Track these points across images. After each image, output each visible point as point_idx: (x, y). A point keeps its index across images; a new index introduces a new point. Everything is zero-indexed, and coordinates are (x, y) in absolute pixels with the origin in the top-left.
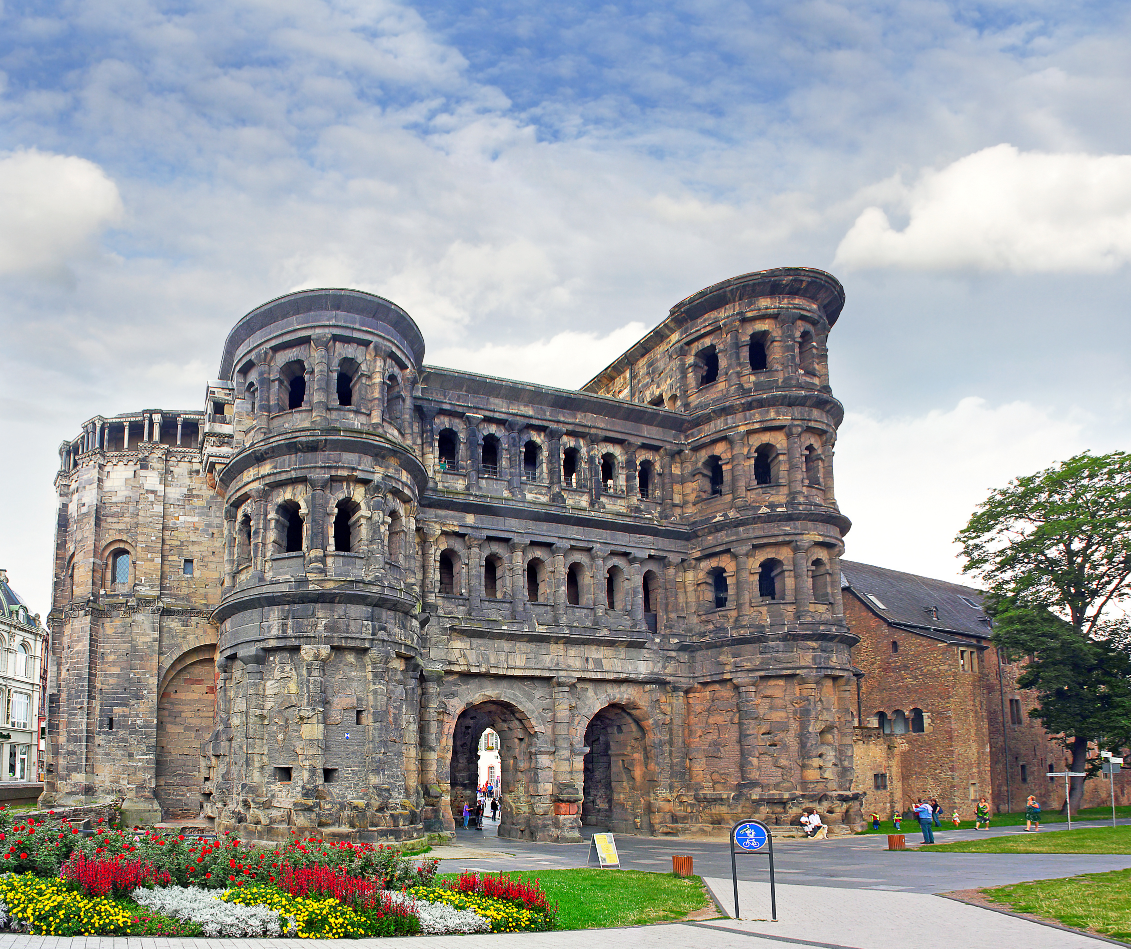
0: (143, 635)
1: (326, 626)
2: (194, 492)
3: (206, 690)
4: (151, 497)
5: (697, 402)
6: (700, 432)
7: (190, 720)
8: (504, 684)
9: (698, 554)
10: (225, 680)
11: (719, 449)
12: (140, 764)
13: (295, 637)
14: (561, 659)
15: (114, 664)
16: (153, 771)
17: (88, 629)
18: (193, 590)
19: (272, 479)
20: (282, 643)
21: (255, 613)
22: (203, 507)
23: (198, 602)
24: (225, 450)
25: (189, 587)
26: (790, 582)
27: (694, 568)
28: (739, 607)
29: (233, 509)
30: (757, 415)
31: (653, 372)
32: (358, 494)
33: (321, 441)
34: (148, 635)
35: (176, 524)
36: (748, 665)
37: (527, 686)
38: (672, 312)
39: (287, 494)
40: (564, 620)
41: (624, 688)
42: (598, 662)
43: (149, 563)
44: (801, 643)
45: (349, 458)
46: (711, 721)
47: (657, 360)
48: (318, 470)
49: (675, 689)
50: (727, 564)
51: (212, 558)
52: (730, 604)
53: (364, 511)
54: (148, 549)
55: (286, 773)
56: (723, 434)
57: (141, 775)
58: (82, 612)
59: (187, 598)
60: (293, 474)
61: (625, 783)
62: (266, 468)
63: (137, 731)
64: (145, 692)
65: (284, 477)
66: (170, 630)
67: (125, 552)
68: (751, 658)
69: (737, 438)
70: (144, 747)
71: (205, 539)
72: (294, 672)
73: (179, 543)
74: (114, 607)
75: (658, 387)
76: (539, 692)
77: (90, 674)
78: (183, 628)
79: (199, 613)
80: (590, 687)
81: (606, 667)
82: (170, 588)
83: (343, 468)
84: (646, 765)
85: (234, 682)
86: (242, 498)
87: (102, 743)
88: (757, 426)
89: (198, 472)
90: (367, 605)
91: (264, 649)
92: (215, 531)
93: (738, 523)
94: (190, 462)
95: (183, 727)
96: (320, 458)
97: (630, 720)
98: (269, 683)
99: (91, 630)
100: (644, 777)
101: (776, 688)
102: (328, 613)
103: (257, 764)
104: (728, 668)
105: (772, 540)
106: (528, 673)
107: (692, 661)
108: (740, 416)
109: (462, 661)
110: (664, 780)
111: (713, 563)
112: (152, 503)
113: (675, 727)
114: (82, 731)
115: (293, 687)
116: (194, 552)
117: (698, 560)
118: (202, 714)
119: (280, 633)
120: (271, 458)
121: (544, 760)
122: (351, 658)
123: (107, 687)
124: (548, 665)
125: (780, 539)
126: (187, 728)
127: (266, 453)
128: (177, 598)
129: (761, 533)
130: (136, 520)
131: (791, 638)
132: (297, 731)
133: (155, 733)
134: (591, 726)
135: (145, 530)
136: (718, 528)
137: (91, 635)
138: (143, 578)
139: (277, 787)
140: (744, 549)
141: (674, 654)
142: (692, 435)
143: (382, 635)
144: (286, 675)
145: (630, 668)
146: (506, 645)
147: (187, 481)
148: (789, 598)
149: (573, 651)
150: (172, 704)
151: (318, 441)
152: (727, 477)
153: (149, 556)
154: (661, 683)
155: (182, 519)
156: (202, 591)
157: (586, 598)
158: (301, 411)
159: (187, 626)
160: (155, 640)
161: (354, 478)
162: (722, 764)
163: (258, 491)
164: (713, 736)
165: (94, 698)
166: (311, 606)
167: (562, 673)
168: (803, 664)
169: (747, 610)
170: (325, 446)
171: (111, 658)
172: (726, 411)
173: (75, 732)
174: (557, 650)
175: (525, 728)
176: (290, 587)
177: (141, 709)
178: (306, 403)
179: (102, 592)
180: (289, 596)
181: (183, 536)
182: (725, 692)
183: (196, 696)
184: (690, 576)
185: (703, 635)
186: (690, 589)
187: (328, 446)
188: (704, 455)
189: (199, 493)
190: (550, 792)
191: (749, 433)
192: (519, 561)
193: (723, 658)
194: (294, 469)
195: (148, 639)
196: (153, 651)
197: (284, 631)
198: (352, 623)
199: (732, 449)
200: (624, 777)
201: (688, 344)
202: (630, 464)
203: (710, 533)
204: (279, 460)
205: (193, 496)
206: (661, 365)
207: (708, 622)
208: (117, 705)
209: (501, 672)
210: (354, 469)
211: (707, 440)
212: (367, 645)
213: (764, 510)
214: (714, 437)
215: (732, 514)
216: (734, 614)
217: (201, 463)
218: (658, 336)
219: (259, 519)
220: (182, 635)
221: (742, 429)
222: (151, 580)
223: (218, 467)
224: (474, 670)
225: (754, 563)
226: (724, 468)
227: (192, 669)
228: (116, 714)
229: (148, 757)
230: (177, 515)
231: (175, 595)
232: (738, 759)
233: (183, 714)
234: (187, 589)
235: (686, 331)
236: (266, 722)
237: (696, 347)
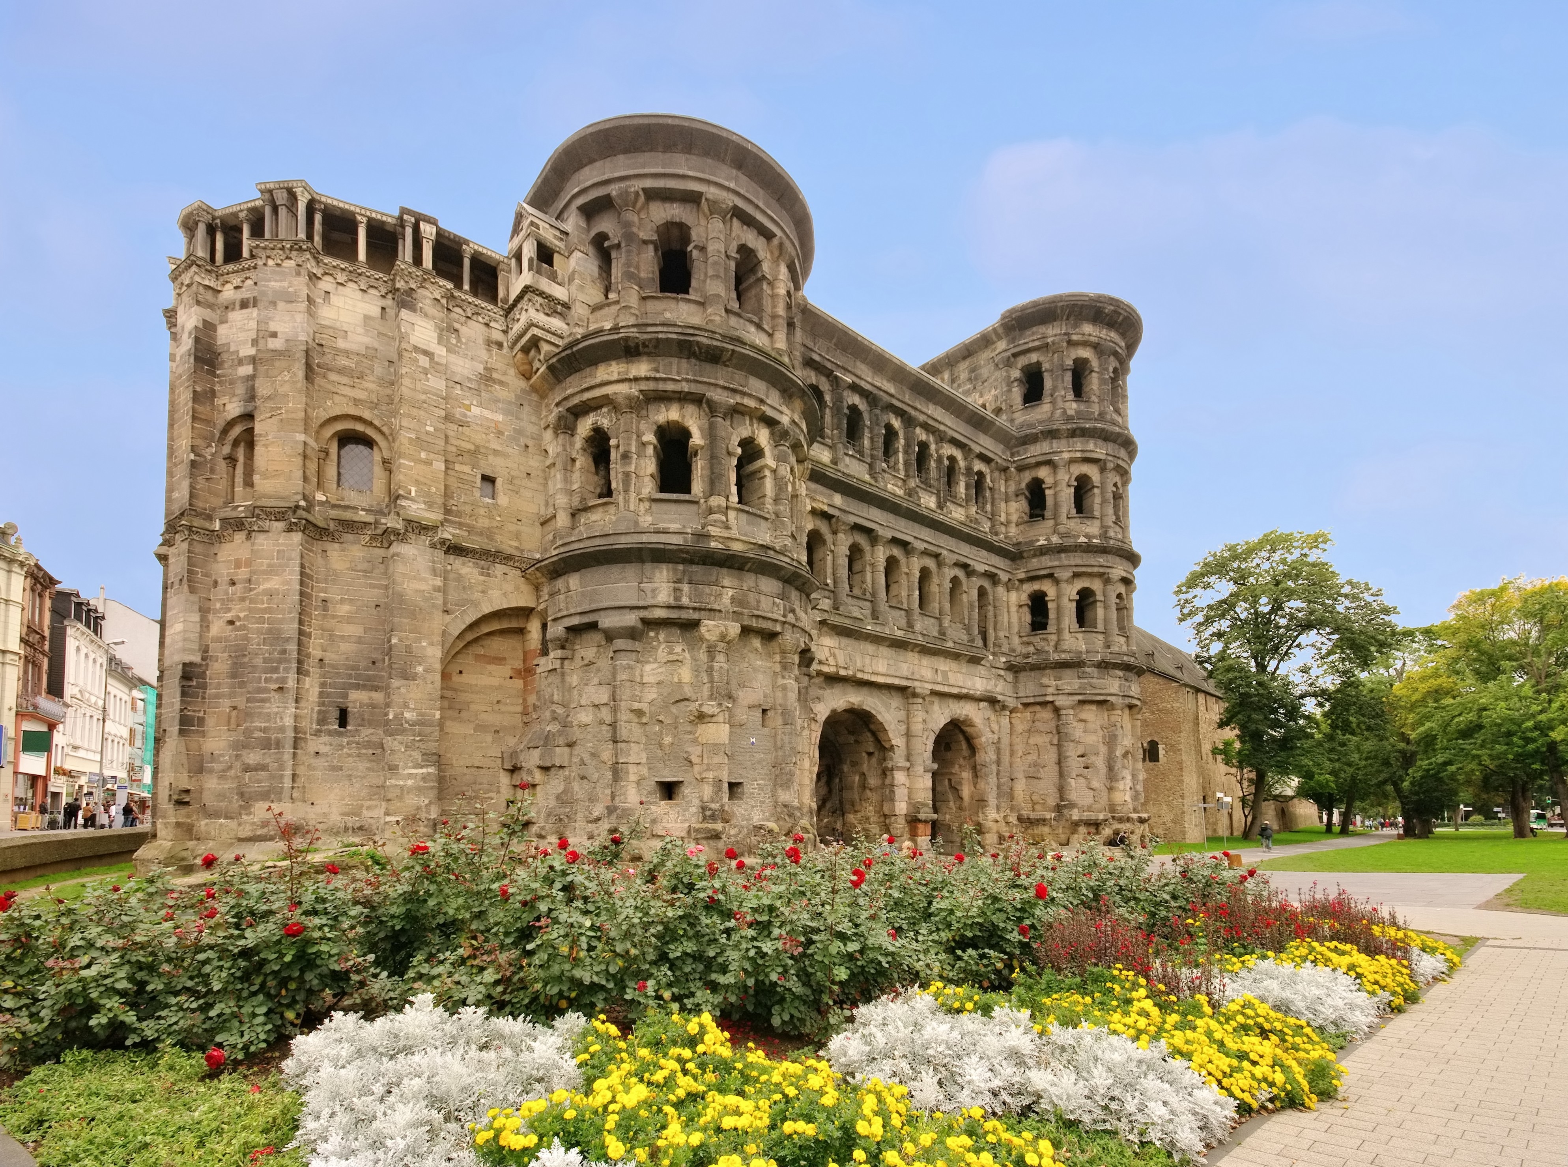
0: (415, 578)
1: (733, 598)
2: (495, 375)
3: (509, 673)
4: (424, 361)
5: (1022, 419)
6: (1026, 451)
7: (483, 716)
8: (865, 691)
9: (1022, 576)
10: (563, 659)
11: (1043, 473)
12: (410, 782)
13: (694, 609)
14: (916, 668)
15: (349, 620)
16: (433, 794)
17: (296, 555)
18: (495, 524)
19: (651, 385)
20: (673, 614)
21: (631, 571)
22: (510, 403)
23: (508, 545)
24: (556, 323)
25: (491, 518)
26: (1100, 611)
27: (1017, 589)
28: (1059, 631)
29: (571, 418)
30: (1078, 444)
31: (976, 379)
32: (763, 437)
33: (727, 350)
34: (424, 580)
35: (465, 416)
36: (1068, 689)
37: (884, 696)
38: (1004, 317)
39: (672, 414)
40: (918, 627)
41: (962, 703)
42: (945, 674)
43: (422, 467)
44: (1112, 672)
45: (757, 386)
46: (1031, 741)
47: (981, 367)
48: (719, 390)
49: (1004, 708)
50: (1047, 587)
51: (525, 482)
52: (1051, 628)
53: (769, 460)
54: (419, 442)
55: (669, 790)
56: (1048, 457)
57: (413, 801)
58: (281, 525)
59: (489, 534)
60: (685, 387)
61: (952, 804)
62: (642, 368)
63: (405, 730)
64: (420, 669)
65: (670, 387)
66: (460, 578)
67: (369, 443)
68: (1070, 682)
69: (1061, 463)
70: (417, 755)
71: (514, 451)
72: (687, 655)
73: (472, 447)
74: (350, 526)
75: (981, 396)
76: (896, 701)
77: (301, 633)
78: (482, 578)
79: (507, 559)
80: (936, 700)
81: (952, 681)
82: (459, 514)
83: (750, 396)
84: (975, 785)
85: (578, 663)
86: (592, 404)
87: (323, 749)
88: (1078, 455)
89: (500, 345)
90: (779, 579)
91: (644, 621)
92: (530, 443)
93: (1061, 550)
94: (487, 325)
95: (472, 726)
96: (721, 376)
97: (961, 738)
98: (648, 668)
99: (302, 557)
100: (972, 797)
101: (1090, 714)
102: (735, 583)
103: (633, 778)
104: (1050, 690)
105: (1089, 570)
106: (889, 681)
107: (1016, 680)
108: (1064, 442)
109: (831, 661)
110: (992, 801)
111: (1036, 586)
112: (425, 372)
113: (1002, 746)
114: (282, 729)
115: (686, 674)
116: (496, 466)
117: (1021, 581)
118: (503, 708)
119: (672, 601)
120: (649, 354)
121: (900, 777)
122: (757, 643)
123: (333, 656)
124: (905, 673)
125: (1096, 570)
126: (481, 728)
127: (645, 345)
128: (471, 530)
129: (1079, 562)
130: (388, 391)
131: (1104, 666)
132: (690, 733)
133: (437, 734)
134: (938, 742)
135: (415, 412)
136: (1043, 551)
137: (302, 566)
138: (413, 489)
139: (661, 807)
140: (1065, 574)
141: (1002, 673)
142: (1018, 453)
143: (791, 618)
144: (675, 658)
145: (969, 684)
146: (870, 648)
147: (483, 354)
148: (1100, 627)
149: (926, 661)
150: (455, 690)
151: (722, 350)
152: (1049, 501)
153: (423, 455)
154: (992, 701)
155: (476, 410)
156: (512, 528)
157: (935, 606)
158: (689, 301)
159: (488, 575)
160: (437, 589)
161: (759, 414)
162: (1042, 784)
163: (629, 398)
164: (1033, 757)
165: (307, 674)
166: (715, 570)
167: (917, 684)
168: (1112, 691)
169: (1066, 635)
170: (730, 360)
171: (344, 609)
172: (1052, 434)
173: (265, 730)
174: (912, 657)
175: (878, 741)
176: (685, 540)
177: (412, 695)
178: (696, 290)
179: (320, 497)
180: (687, 552)
181: (479, 438)
182: (1046, 714)
183: (495, 682)
184: (1014, 597)
185: (1027, 656)
186: (1013, 609)
187: (734, 361)
188: (1027, 477)
189: (503, 379)
190: (904, 812)
191: (1072, 461)
192: (881, 554)
193: (1045, 681)
194: (687, 380)
195: (423, 587)
196: (434, 606)
197: (677, 599)
198: (763, 598)
199: (1055, 473)
200: (951, 797)
201: (1015, 355)
202: (969, 469)
203: (1035, 556)
204: (663, 362)
205: (494, 381)
206: (985, 372)
207: (1028, 643)
208: (357, 687)
209: (866, 677)
210: (762, 401)
211: (1033, 460)
212: (778, 628)
213: (1082, 539)
214: (1040, 459)
215: (1055, 539)
216: (1054, 638)
217: (505, 332)
218: (985, 341)
219: (630, 439)
220: (480, 588)
221: (1066, 456)
222: (428, 494)
223: (545, 348)
224: (842, 672)
225: (1071, 591)
226: (1047, 492)
227: (487, 642)
228: (354, 702)
229: (424, 770)
230: (467, 402)
231: (468, 526)
232: (1056, 779)
233: (472, 706)
234: (487, 521)
235: (1013, 340)
236: (644, 720)
237: (1022, 361)
